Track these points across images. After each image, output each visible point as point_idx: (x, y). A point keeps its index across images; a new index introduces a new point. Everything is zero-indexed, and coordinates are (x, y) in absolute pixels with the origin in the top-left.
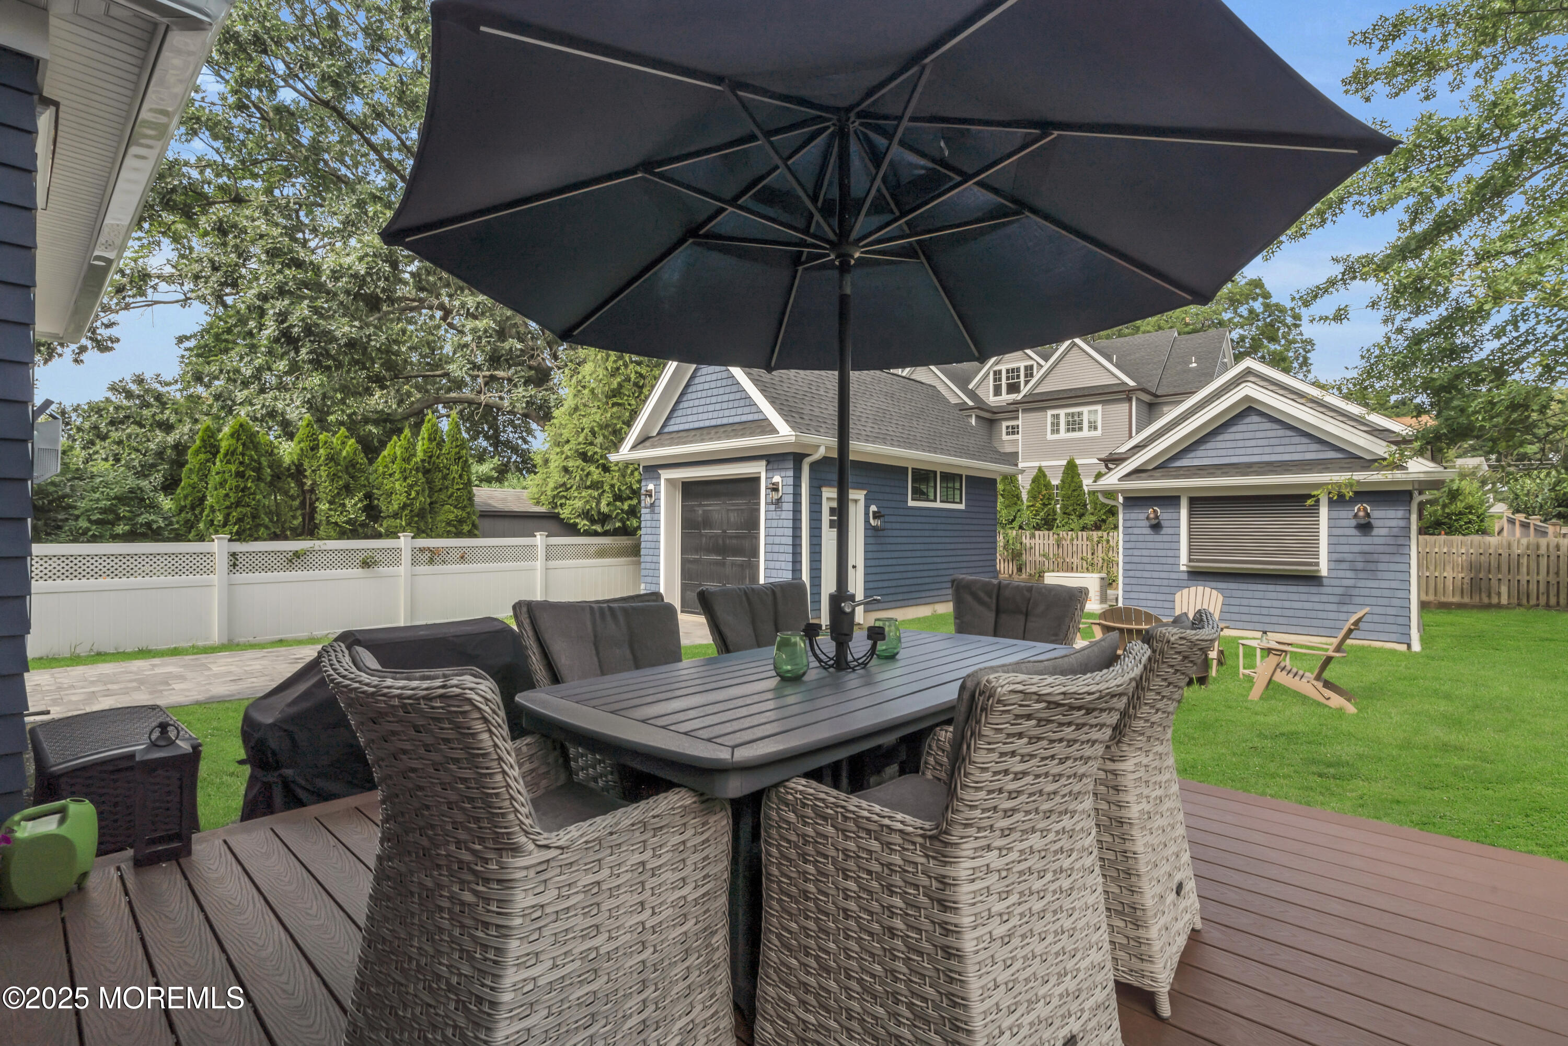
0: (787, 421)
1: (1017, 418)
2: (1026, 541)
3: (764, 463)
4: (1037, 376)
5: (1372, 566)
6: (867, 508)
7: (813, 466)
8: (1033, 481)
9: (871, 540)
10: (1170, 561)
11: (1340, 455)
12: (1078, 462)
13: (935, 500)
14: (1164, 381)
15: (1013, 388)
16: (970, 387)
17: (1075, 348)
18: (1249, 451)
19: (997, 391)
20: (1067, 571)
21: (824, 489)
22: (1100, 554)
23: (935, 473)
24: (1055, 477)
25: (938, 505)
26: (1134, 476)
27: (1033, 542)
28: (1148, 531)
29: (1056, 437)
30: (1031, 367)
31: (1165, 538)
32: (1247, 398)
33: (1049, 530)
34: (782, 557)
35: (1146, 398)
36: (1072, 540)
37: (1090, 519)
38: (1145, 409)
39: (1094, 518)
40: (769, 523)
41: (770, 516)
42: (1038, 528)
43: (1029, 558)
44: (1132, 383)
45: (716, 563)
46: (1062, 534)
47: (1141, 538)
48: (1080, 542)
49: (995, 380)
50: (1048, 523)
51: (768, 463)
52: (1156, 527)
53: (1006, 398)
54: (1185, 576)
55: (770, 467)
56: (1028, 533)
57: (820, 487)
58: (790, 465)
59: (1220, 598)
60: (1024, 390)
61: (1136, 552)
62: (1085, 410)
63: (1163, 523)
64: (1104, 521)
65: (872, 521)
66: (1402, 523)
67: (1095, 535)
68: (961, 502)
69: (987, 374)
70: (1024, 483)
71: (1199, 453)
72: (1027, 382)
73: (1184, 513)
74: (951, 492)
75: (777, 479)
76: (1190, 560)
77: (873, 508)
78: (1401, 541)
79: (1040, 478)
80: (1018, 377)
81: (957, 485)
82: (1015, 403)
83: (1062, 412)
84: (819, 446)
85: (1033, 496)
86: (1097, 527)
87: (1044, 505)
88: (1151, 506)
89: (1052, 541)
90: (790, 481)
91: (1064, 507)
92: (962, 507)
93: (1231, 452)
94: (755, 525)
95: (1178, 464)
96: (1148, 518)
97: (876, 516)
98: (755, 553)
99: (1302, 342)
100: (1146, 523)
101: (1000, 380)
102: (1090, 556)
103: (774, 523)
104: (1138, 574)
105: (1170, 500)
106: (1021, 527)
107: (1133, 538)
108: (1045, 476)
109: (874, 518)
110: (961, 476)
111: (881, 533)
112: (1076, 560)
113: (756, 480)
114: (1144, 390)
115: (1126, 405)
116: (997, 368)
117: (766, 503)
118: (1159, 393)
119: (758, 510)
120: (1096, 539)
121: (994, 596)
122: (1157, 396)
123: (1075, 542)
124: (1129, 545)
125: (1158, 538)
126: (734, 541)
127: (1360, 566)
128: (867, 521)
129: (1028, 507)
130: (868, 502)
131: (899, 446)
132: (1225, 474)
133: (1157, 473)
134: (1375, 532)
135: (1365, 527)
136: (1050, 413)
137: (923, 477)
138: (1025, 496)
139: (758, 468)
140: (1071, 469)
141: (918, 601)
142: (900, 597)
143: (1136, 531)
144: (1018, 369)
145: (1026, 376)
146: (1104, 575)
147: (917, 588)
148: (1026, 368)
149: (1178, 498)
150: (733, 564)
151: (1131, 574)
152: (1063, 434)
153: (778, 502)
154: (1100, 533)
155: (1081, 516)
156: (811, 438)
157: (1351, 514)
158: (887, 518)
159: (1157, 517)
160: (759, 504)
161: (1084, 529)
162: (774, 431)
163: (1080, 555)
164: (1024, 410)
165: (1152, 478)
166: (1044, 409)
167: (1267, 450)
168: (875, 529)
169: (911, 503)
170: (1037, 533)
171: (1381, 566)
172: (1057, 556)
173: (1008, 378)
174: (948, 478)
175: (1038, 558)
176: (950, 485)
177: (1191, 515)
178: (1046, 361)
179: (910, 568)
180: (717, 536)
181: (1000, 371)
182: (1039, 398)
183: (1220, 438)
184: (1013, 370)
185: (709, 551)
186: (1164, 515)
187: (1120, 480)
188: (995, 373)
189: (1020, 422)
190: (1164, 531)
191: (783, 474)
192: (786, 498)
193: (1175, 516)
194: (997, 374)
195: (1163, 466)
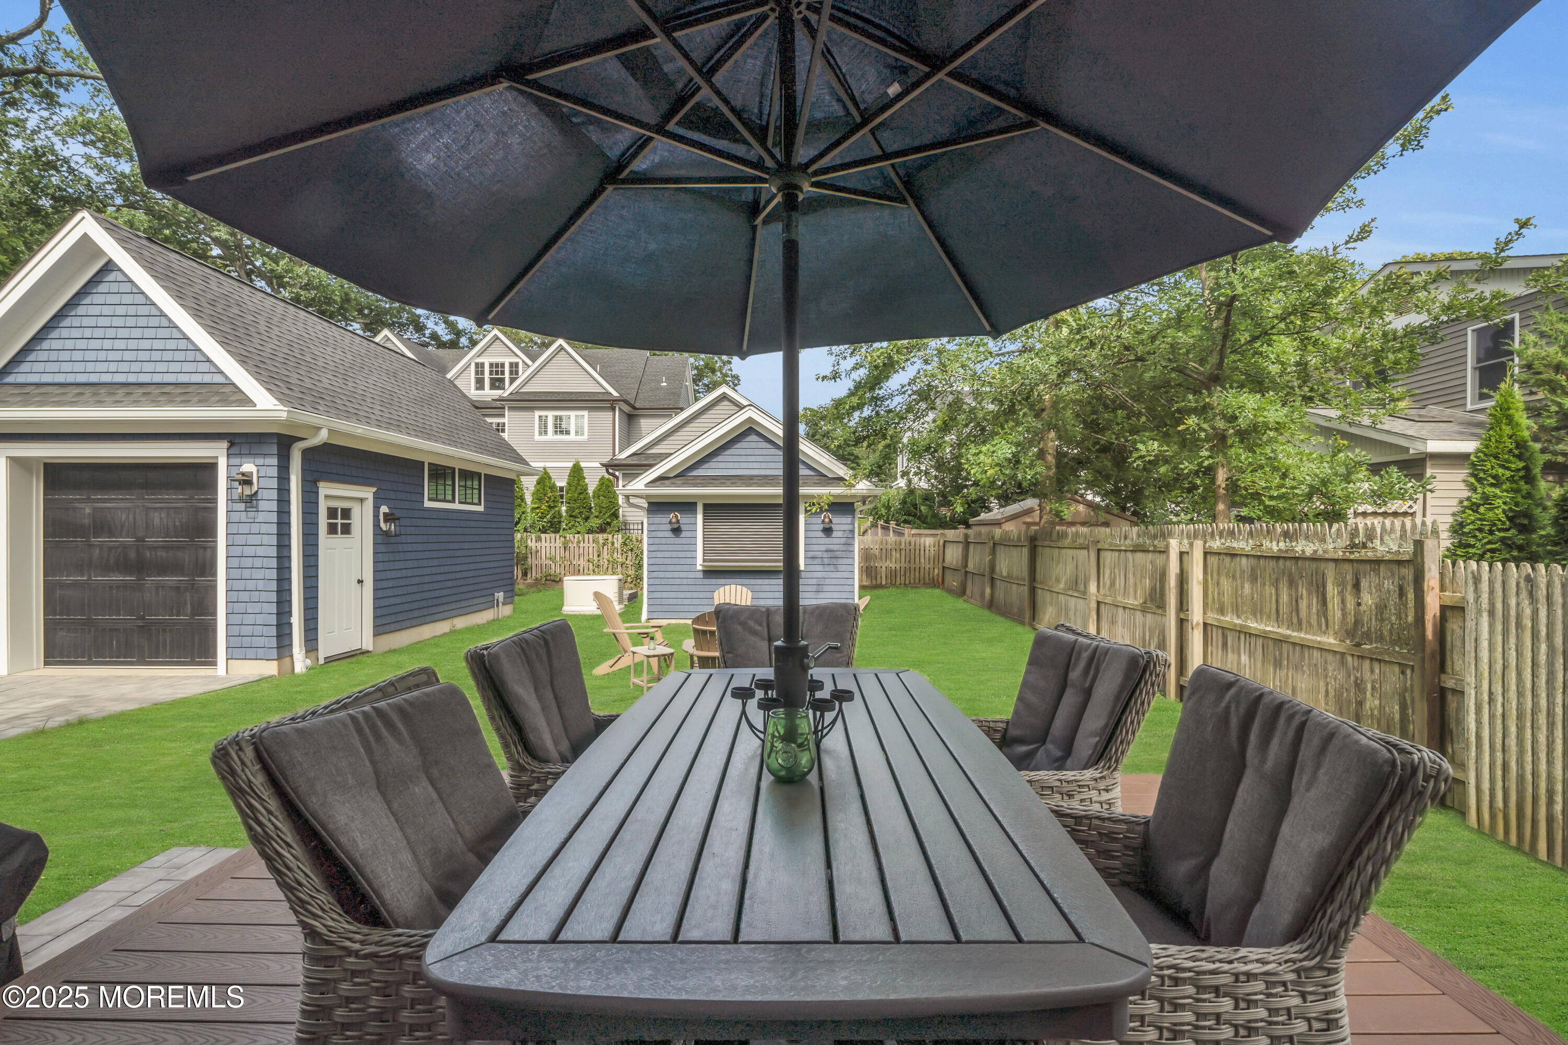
0: (268, 390)
1: (503, 416)
2: (532, 544)
3: (225, 444)
4: (523, 376)
5: (834, 562)
6: (376, 508)
7: (306, 453)
8: (538, 483)
9: (382, 548)
10: (688, 561)
11: (812, 473)
12: (583, 465)
13: (453, 501)
14: (640, 396)
15: (497, 383)
16: (449, 376)
17: (563, 352)
18: (750, 465)
19: (480, 384)
20: (574, 574)
21: (321, 484)
22: (605, 555)
23: (454, 469)
24: (561, 479)
25: (456, 506)
26: (658, 483)
27: (539, 545)
28: (670, 534)
29: (543, 438)
30: (517, 364)
31: (685, 541)
32: (750, 420)
33: (555, 532)
34: (259, 574)
35: (627, 409)
36: (579, 542)
37: (595, 522)
38: (625, 419)
39: (599, 521)
40: (234, 528)
41: (235, 517)
42: (543, 530)
43: (535, 562)
44: (615, 394)
45: (125, 586)
46: (569, 536)
47: (664, 541)
48: (586, 545)
49: (477, 373)
50: (554, 526)
51: (232, 444)
52: (677, 531)
53: (488, 394)
54: (701, 575)
55: (235, 450)
56: (533, 536)
57: (315, 482)
58: (274, 449)
59: (750, 594)
60: (509, 389)
61: (659, 554)
62: (573, 414)
63: (683, 527)
64: (609, 524)
65: (383, 525)
66: (850, 527)
67: (601, 537)
68: (479, 504)
69: (468, 366)
70: (529, 484)
71: (711, 465)
72: (512, 381)
73: (700, 517)
74: (469, 491)
75: (249, 467)
76: (704, 561)
77: (384, 509)
78: (849, 541)
79: (544, 480)
80: (503, 373)
81: (476, 483)
82: (501, 400)
83: (551, 415)
84: (319, 429)
85: (539, 497)
86: (602, 530)
87: (550, 507)
88: (674, 511)
89: (559, 542)
90: (274, 472)
91: (570, 511)
92: (481, 508)
93: (737, 465)
94: (207, 529)
95: (695, 473)
96: (670, 523)
97: (388, 518)
98: (208, 568)
99: (733, 376)
100: (669, 527)
101: (483, 373)
102: (596, 558)
103: (244, 528)
104: (662, 575)
105: (687, 506)
106: (525, 530)
107: (657, 541)
108: (550, 478)
109: (386, 521)
110: (479, 475)
111: (393, 540)
112: (582, 563)
113: (211, 467)
114: (625, 401)
115: (609, 414)
116: (479, 360)
117: (230, 500)
118: (637, 405)
119: (214, 510)
120: (601, 542)
121: (765, 625)
122: (635, 408)
123: (581, 545)
124: (653, 548)
125: (678, 540)
126: (162, 554)
127: (826, 561)
128: (376, 525)
129: (533, 509)
130: (378, 501)
131: (417, 436)
132: (733, 484)
133: (679, 481)
134: (835, 534)
135: (828, 531)
136: (538, 413)
137: (440, 473)
138: (528, 498)
139: (217, 452)
140: (577, 472)
141: (436, 616)
142: (416, 614)
143: (660, 534)
144: (503, 365)
145: (511, 373)
146: (620, 576)
147: (434, 602)
148: (511, 364)
149: (695, 504)
150: (158, 587)
151: (655, 574)
152: (551, 436)
153: (251, 501)
154: (605, 536)
155: (587, 519)
156: (307, 417)
157: (820, 521)
158: (404, 522)
159: (678, 522)
160: (215, 501)
161: (590, 531)
162: (246, 401)
163: (586, 558)
164: (510, 408)
165: (674, 485)
166: (532, 409)
167: (764, 465)
168: (387, 534)
169: (428, 504)
170: (543, 536)
171: (840, 561)
172: (563, 559)
173: (491, 373)
174: (467, 475)
175: (545, 562)
176: (469, 483)
177: (705, 520)
178: (534, 361)
179: (427, 579)
180: (125, 547)
181: (483, 365)
182: (526, 397)
183: (729, 452)
184: (497, 365)
185: (106, 568)
186: (684, 519)
187: (647, 485)
188: (477, 365)
189: (506, 420)
190: (684, 534)
191: (260, 461)
192: (263, 494)
193: (692, 520)
194: (480, 367)
195: (683, 474)
